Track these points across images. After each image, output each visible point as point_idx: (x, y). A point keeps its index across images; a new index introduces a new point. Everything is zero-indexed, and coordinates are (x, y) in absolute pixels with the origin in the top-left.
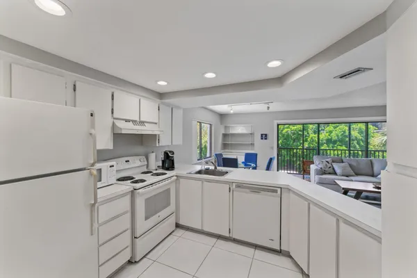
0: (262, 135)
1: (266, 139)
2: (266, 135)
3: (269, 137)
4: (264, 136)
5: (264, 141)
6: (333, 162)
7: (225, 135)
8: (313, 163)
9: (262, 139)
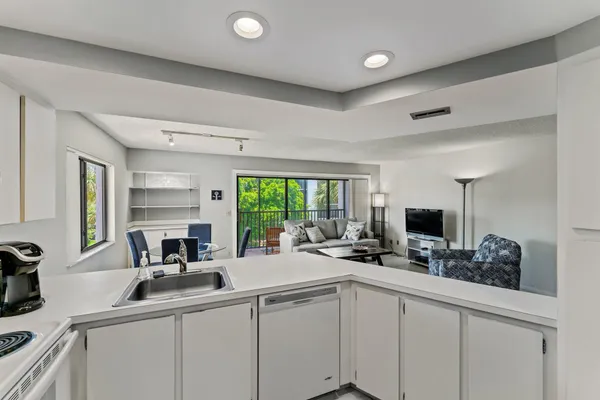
0: (213, 192)
1: (220, 199)
2: (220, 192)
3: (224, 195)
4: (217, 194)
5: (216, 201)
6: (306, 226)
7: (134, 192)
8: (284, 230)
9: (213, 199)
